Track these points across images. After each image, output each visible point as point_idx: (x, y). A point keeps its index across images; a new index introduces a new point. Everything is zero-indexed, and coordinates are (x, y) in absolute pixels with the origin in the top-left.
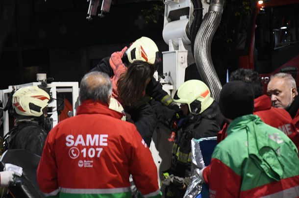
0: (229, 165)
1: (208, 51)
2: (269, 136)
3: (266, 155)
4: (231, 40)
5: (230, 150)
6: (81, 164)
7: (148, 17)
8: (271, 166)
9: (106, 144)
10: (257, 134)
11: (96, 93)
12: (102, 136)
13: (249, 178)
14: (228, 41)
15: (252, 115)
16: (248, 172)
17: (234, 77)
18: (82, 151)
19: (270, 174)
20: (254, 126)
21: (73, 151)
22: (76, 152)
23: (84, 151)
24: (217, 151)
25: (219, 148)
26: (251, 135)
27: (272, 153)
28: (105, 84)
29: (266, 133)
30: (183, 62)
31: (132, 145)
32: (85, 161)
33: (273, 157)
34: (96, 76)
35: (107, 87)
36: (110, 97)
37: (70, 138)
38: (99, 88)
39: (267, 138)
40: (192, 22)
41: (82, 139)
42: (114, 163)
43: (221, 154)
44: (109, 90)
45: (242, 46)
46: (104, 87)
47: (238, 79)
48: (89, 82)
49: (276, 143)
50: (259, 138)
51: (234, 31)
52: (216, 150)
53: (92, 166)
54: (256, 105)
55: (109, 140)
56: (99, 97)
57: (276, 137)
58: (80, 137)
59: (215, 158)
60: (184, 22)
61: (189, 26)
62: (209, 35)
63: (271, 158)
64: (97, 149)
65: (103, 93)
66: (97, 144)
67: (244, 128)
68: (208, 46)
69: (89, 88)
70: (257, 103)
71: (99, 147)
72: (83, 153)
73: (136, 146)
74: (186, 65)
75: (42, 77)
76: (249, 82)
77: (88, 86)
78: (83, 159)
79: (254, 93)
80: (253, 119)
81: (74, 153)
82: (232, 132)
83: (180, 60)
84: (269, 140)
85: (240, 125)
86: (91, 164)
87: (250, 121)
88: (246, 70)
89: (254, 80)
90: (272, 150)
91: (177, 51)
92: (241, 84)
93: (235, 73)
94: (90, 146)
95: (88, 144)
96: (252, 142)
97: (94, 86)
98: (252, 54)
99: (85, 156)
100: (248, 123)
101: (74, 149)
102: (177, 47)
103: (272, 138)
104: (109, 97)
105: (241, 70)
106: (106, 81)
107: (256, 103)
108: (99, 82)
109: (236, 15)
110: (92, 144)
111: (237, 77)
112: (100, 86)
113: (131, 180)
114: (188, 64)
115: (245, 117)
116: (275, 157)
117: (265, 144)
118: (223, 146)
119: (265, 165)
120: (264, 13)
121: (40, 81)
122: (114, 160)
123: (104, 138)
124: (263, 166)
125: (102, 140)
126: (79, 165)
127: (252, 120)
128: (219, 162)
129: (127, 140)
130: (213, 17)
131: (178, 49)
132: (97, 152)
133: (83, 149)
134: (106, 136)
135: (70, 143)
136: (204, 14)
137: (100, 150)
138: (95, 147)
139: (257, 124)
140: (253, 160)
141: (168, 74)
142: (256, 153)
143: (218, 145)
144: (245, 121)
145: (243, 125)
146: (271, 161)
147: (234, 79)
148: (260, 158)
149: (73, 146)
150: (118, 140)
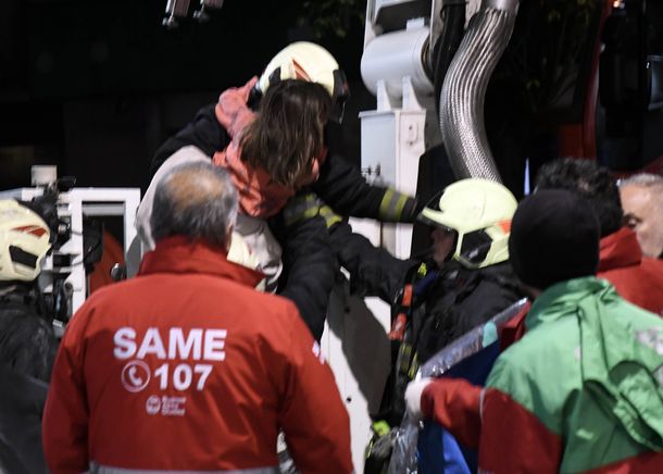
0: (530, 406)
1: (475, 111)
2: (637, 333)
3: (627, 383)
4: (537, 83)
5: (534, 369)
6: (154, 405)
7: (322, 22)
8: (641, 411)
9: (221, 356)
10: (604, 327)
11: (194, 220)
12: (211, 334)
13: (582, 441)
14: (529, 85)
15: (592, 279)
16: (579, 428)
17: (548, 180)
18: (157, 373)
19: (637, 431)
20: (597, 307)
21: (132, 371)
22: (140, 373)
23: (163, 371)
24: (501, 370)
25: (505, 363)
26: (589, 331)
27: (643, 378)
28: (219, 197)
29: (629, 326)
30: (414, 139)
31: (290, 359)
32: (165, 399)
33: (646, 389)
34: (195, 175)
35: (223, 204)
36: (231, 229)
37: (125, 337)
38: (202, 207)
39: (632, 339)
40: (437, 37)
41: (158, 341)
42: (242, 405)
43: (511, 379)
44: (228, 212)
45: (566, 99)
46: (217, 204)
47: (558, 185)
48: (175, 189)
49: (654, 352)
50: (610, 338)
51: (545, 61)
52: (496, 367)
53: (182, 412)
54: (603, 255)
55: (230, 346)
56: (203, 230)
57: (654, 338)
58: (152, 333)
59: (493, 387)
60: (416, 36)
61: (431, 47)
62: (480, 70)
63: (640, 390)
64: (198, 368)
65: (214, 219)
66: (197, 356)
67: (571, 313)
68: (476, 98)
69: (175, 205)
70: (607, 248)
71: (202, 361)
72: (160, 377)
73: (299, 361)
74: (421, 148)
75: (46, 175)
76: (589, 196)
77: (174, 201)
78: (160, 393)
79: (599, 224)
80: (596, 289)
81: (136, 376)
82: (539, 322)
83: (406, 135)
84: (637, 344)
85: (562, 303)
86: (181, 406)
87: (588, 295)
88: (579, 162)
89: (601, 189)
90: (643, 371)
91: (397, 112)
92: (565, 199)
93: (550, 170)
94: (178, 360)
95: (172, 355)
96: (593, 349)
97: (191, 202)
98: (591, 122)
99: (164, 384)
100: (581, 299)
101: (137, 367)
102: (398, 101)
103: (645, 338)
104: (228, 230)
105: (567, 161)
106: (220, 188)
107: (604, 248)
108: (203, 190)
109: (550, 17)
110: (184, 355)
111: (557, 181)
112: (206, 200)
113: (281, 447)
114: (427, 146)
115: (574, 283)
116: (653, 388)
117: (625, 354)
118: (516, 357)
119: (624, 408)
120: (624, 13)
121: (41, 186)
122: (240, 399)
123: (216, 339)
124: (619, 412)
125: (210, 344)
126: (150, 409)
127: (594, 292)
128: (505, 399)
129: (278, 346)
130: (491, 24)
131: (400, 106)
132: (196, 377)
133: (160, 366)
134: (222, 334)
135: (124, 349)
136: (468, 17)
137: (206, 370)
138: (191, 362)
139: (607, 302)
140: (595, 395)
141: (374, 169)
142: (603, 377)
143: (504, 356)
144: (575, 293)
145: (568, 304)
146: (641, 399)
147: (548, 184)
148: (613, 390)
149: (134, 357)
150: (252, 345)
